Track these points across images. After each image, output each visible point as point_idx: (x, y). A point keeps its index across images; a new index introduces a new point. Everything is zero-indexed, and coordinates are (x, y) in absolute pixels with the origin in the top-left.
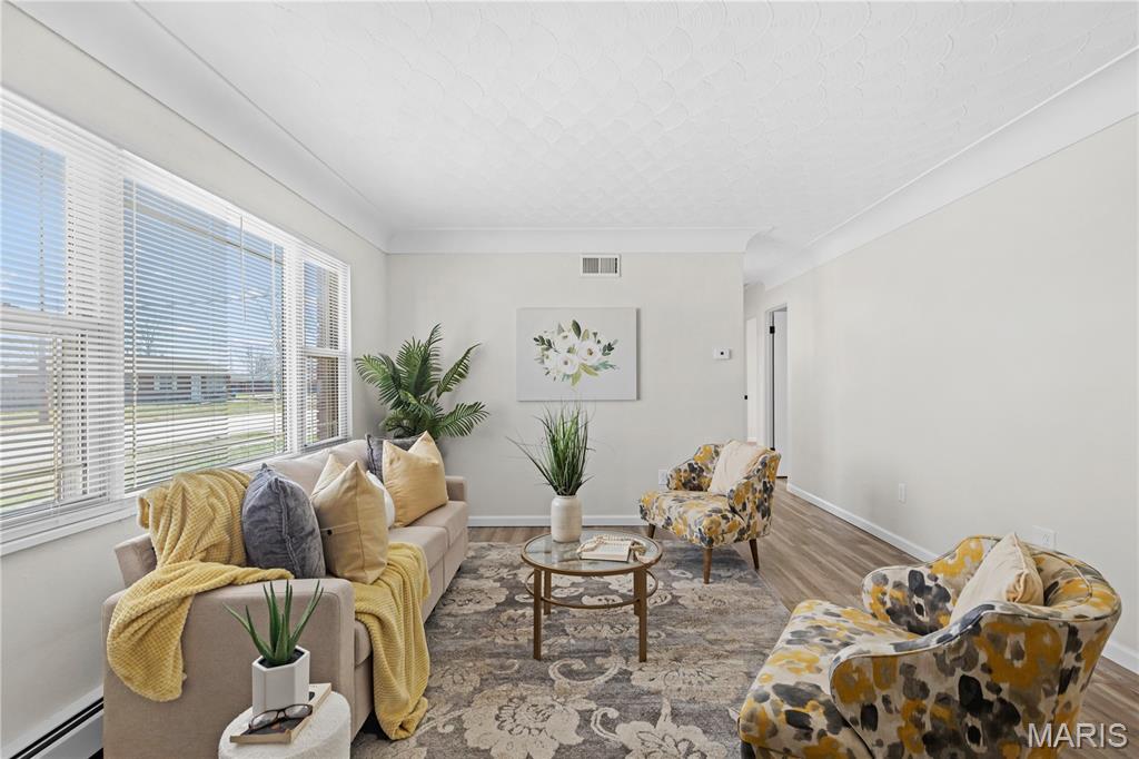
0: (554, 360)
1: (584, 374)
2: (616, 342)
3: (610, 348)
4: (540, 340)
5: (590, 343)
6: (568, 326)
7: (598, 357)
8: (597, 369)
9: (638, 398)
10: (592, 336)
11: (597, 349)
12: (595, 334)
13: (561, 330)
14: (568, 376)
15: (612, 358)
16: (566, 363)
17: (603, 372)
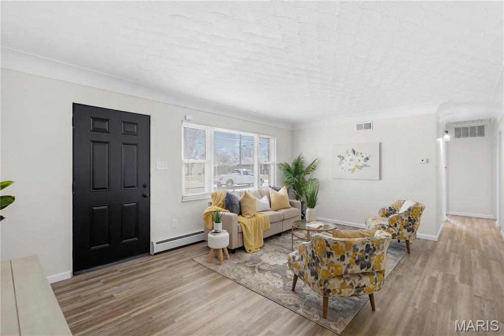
0: (345, 164)
1: (356, 169)
2: (370, 156)
3: (367, 159)
4: (340, 156)
5: (359, 157)
6: (351, 150)
7: (362, 162)
8: (362, 167)
9: (380, 178)
10: (360, 154)
11: (362, 160)
12: (361, 153)
13: (347, 152)
14: (350, 170)
15: (368, 163)
16: (349, 165)
17: (364, 168)
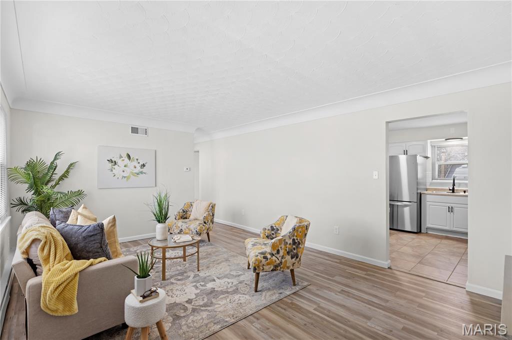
0: (117, 170)
1: (132, 176)
2: (146, 163)
3: (144, 165)
4: (111, 161)
5: (135, 163)
6: (124, 156)
7: (138, 169)
8: (138, 174)
9: (156, 186)
10: (136, 160)
11: (138, 166)
12: (137, 160)
13: (121, 157)
14: (125, 177)
15: (144, 170)
16: (124, 171)
17: (141, 175)
